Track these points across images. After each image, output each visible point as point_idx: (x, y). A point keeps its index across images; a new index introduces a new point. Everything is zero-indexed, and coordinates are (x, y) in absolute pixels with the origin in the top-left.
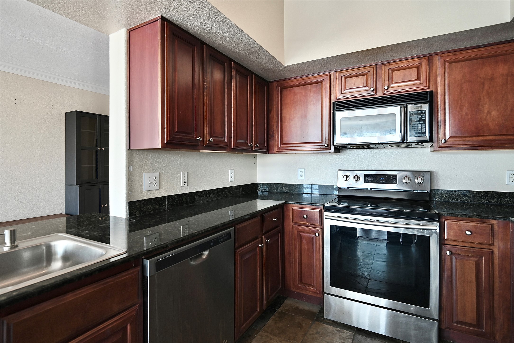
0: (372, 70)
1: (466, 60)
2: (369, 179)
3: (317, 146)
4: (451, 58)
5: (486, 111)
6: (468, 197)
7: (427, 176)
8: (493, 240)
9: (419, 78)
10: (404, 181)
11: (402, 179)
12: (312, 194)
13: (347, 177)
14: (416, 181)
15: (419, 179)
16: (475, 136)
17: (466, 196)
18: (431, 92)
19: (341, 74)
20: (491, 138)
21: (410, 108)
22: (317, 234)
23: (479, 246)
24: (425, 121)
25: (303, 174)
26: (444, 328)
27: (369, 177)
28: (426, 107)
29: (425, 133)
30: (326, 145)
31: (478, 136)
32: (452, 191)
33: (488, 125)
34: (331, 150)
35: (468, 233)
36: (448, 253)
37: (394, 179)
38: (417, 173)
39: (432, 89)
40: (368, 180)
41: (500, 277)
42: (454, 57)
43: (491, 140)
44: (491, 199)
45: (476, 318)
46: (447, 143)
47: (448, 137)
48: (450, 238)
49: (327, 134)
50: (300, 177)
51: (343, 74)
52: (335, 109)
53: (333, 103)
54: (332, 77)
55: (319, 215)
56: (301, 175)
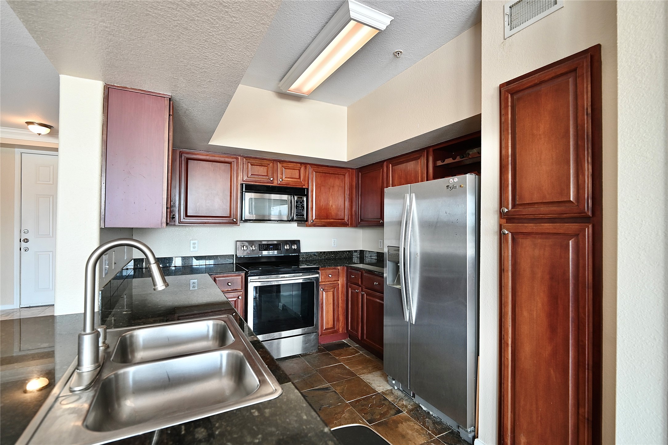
0: (271, 164)
1: (323, 173)
3: (225, 220)
5: (331, 205)
6: (316, 256)
7: (299, 245)
8: (338, 278)
9: (300, 178)
10: (286, 248)
12: (206, 265)
14: (293, 247)
15: (295, 246)
16: (326, 219)
17: (315, 255)
18: (307, 189)
19: (248, 161)
20: (332, 220)
22: (240, 297)
23: (333, 282)
24: (304, 207)
25: (196, 245)
27: (262, 246)
28: (305, 199)
29: (304, 215)
30: (234, 220)
31: (327, 219)
33: (331, 213)
34: (237, 224)
35: (330, 276)
36: (322, 290)
37: (280, 247)
39: (306, 186)
40: (261, 248)
41: (341, 297)
42: (317, 169)
43: (332, 222)
44: (326, 256)
45: (332, 324)
46: (314, 222)
47: (314, 218)
48: (323, 280)
49: (235, 211)
50: (192, 249)
51: (250, 161)
52: (244, 190)
53: (242, 184)
54: (239, 161)
55: (240, 280)
56: (194, 248)
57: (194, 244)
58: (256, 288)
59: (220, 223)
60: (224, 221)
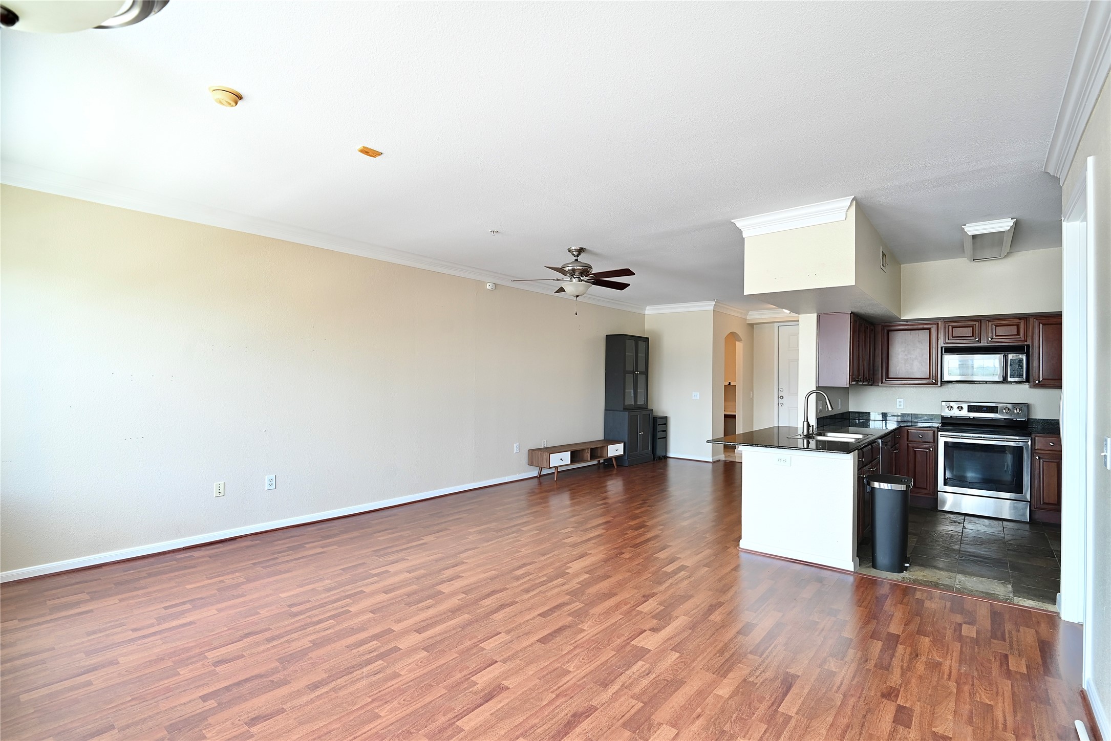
0: (977, 324)
2: (971, 409)
4: (1045, 321)
7: (1025, 409)
9: (1018, 334)
10: (1004, 411)
11: (1002, 410)
13: (951, 407)
14: (1015, 411)
15: (1018, 410)
18: (1028, 346)
19: (949, 324)
21: (1010, 356)
22: (931, 449)
24: (1022, 367)
25: (902, 404)
26: (1034, 509)
27: (972, 407)
28: (1024, 357)
29: (1023, 375)
30: (934, 381)
32: (1048, 420)
34: (937, 384)
35: (1051, 444)
36: (1037, 458)
37: (996, 410)
38: (1016, 405)
39: (1029, 342)
42: (1047, 321)
45: (1057, 500)
46: (1041, 383)
47: (1041, 379)
48: (1039, 448)
49: (934, 372)
50: (898, 407)
51: (950, 324)
52: (943, 353)
53: (942, 348)
54: (940, 326)
55: (932, 434)
56: (900, 405)
57: (900, 402)
58: (946, 443)
59: (919, 384)
60: (925, 382)
